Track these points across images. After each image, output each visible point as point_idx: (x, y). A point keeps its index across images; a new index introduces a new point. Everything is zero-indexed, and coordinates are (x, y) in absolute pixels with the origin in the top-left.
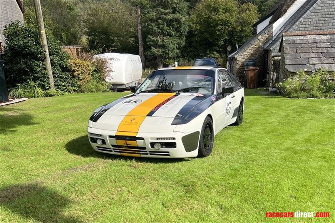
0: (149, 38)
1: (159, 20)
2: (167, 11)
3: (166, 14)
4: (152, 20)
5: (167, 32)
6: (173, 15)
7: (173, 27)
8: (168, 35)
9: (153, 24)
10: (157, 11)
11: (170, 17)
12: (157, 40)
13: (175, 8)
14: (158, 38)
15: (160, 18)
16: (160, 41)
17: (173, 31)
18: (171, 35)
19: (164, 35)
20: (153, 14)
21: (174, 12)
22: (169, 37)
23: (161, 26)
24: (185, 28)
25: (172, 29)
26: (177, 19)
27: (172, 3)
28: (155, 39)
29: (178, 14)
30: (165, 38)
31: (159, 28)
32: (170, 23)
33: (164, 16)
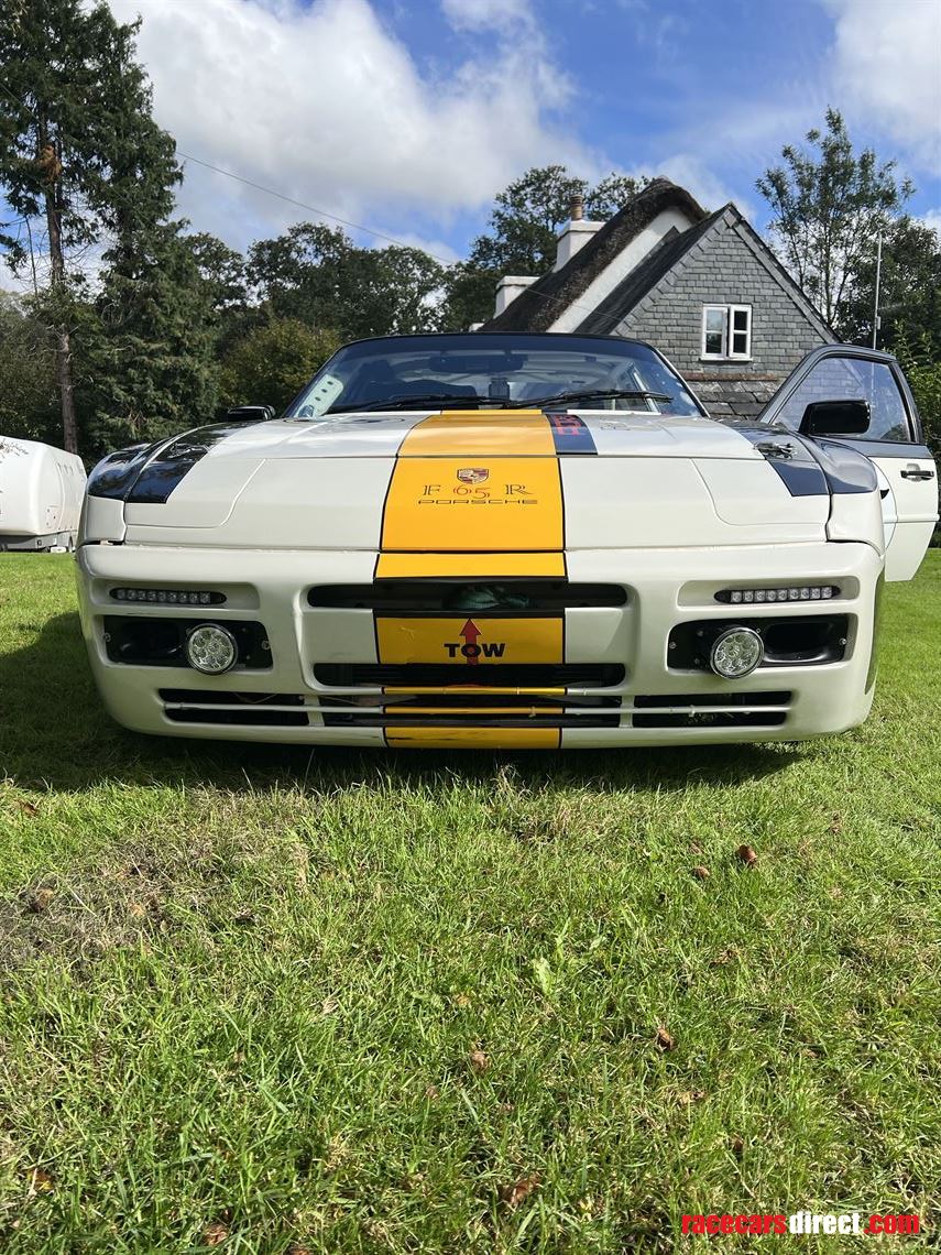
0: (100, 420)
1: (131, 371)
2: (154, 346)
3: (152, 354)
4: (107, 368)
5: (157, 404)
6: (174, 359)
7: (174, 393)
8: (159, 413)
9: (112, 380)
10: (122, 343)
11: (164, 362)
12: (124, 425)
13: (178, 339)
14: (127, 421)
15: (132, 364)
16: (133, 428)
17: (175, 403)
18: (168, 415)
19: (148, 414)
20: (112, 352)
21: (176, 351)
22: (161, 419)
23: (136, 387)
24: (209, 400)
25: (170, 396)
26: (186, 371)
27: (169, 326)
28: (118, 421)
29: (189, 359)
30: (150, 421)
31: (129, 391)
32: (164, 379)
33: (145, 358)
